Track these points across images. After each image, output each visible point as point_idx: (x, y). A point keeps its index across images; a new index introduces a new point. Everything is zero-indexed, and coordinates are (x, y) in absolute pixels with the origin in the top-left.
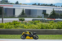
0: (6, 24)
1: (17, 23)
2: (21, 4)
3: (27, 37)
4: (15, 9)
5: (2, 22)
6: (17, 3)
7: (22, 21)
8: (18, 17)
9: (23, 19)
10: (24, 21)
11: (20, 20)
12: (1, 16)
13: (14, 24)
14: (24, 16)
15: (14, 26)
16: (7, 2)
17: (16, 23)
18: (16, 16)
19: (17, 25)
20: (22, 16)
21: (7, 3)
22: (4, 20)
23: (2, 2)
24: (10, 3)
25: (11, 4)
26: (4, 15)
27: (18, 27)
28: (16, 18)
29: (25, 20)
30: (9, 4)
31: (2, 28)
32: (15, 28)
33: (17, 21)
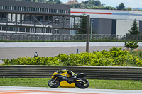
0: (94, 55)
1: (120, 54)
2: (130, 9)
3: (62, 83)
4: (116, 20)
5: (87, 50)
6: (121, 7)
7: (132, 47)
8: (122, 40)
9: (135, 44)
10: (137, 49)
11: (127, 46)
12: (85, 36)
13: (115, 56)
14: (136, 37)
15: (113, 60)
16: (98, 4)
17: (117, 52)
18: (119, 37)
19: (120, 57)
20: (133, 37)
21: (97, 7)
22: (90, 45)
23: (87, 4)
24: (105, 6)
25: (108, 8)
26: (90, 35)
27: (123, 61)
28: (118, 40)
29: (138, 46)
30: (102, 9)
31: (87, 65)
32: (116, 64)
33: (120, 49)
